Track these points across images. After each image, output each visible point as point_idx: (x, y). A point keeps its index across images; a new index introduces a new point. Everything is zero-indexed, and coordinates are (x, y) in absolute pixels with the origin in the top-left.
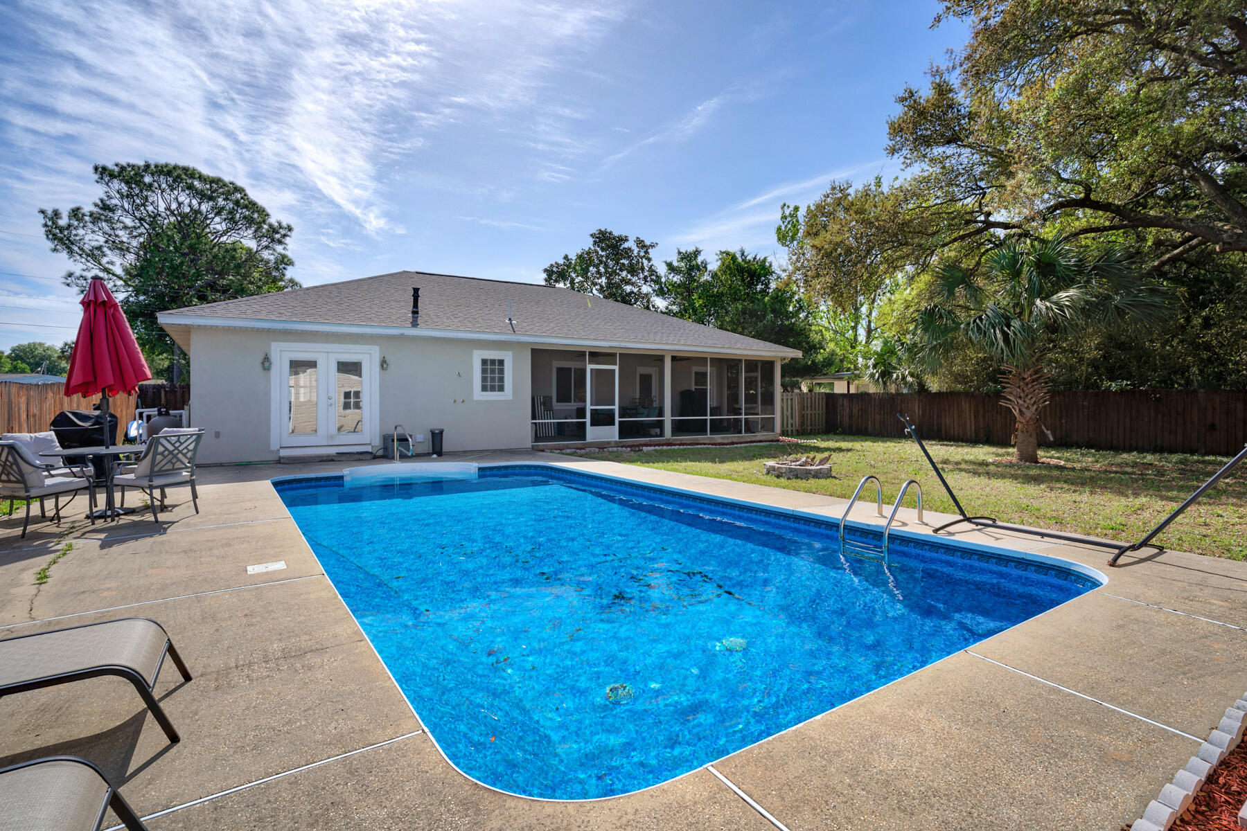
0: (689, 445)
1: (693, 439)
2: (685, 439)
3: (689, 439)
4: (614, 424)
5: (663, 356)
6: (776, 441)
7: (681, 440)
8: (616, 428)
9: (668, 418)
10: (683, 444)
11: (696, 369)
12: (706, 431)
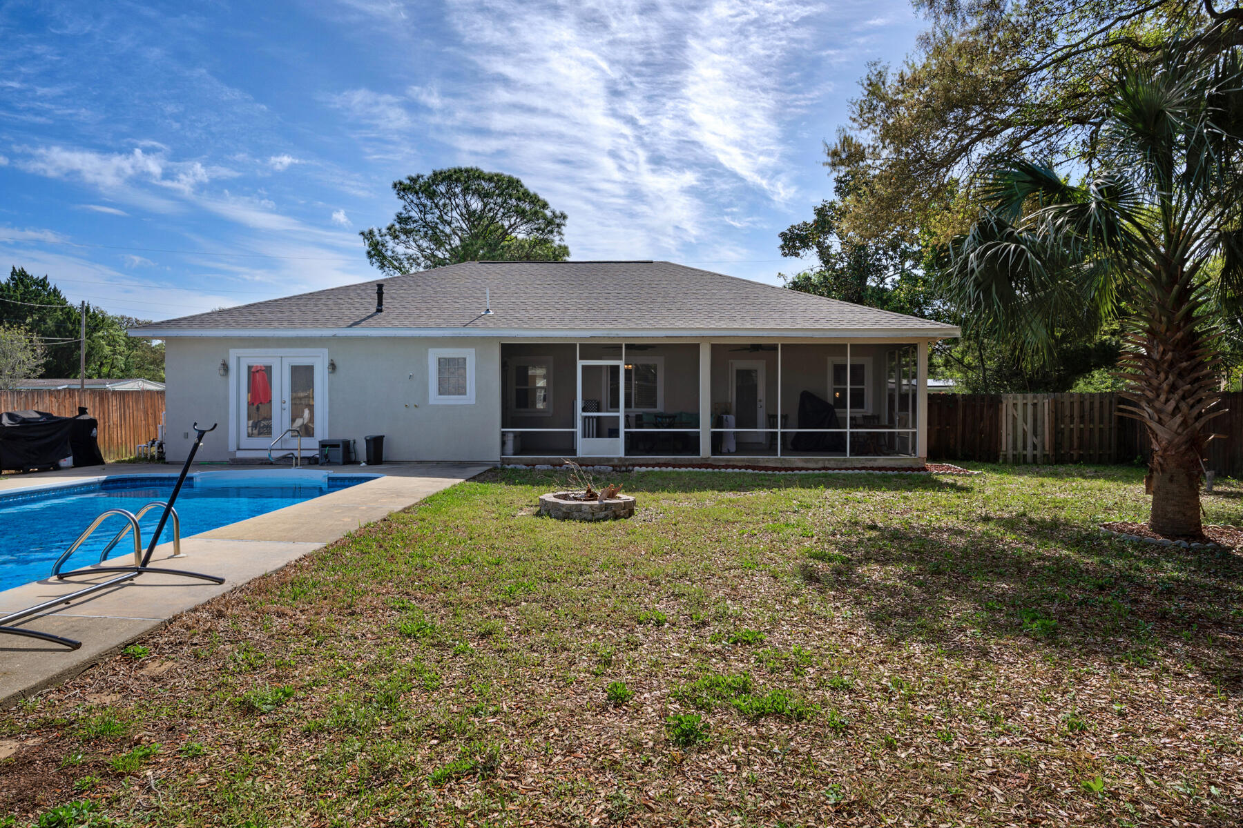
0: (740, 468)
1: (749, 460)
2: (719, 460)
3: (743, 460)
4: (617, 436)
5: (697, 346)
6: (919, 470)
7: (728, 460)
8: (620, 442)
9: (705, 431)
10: (734, 467)
11: (832, 360)
12: (846, 451)
